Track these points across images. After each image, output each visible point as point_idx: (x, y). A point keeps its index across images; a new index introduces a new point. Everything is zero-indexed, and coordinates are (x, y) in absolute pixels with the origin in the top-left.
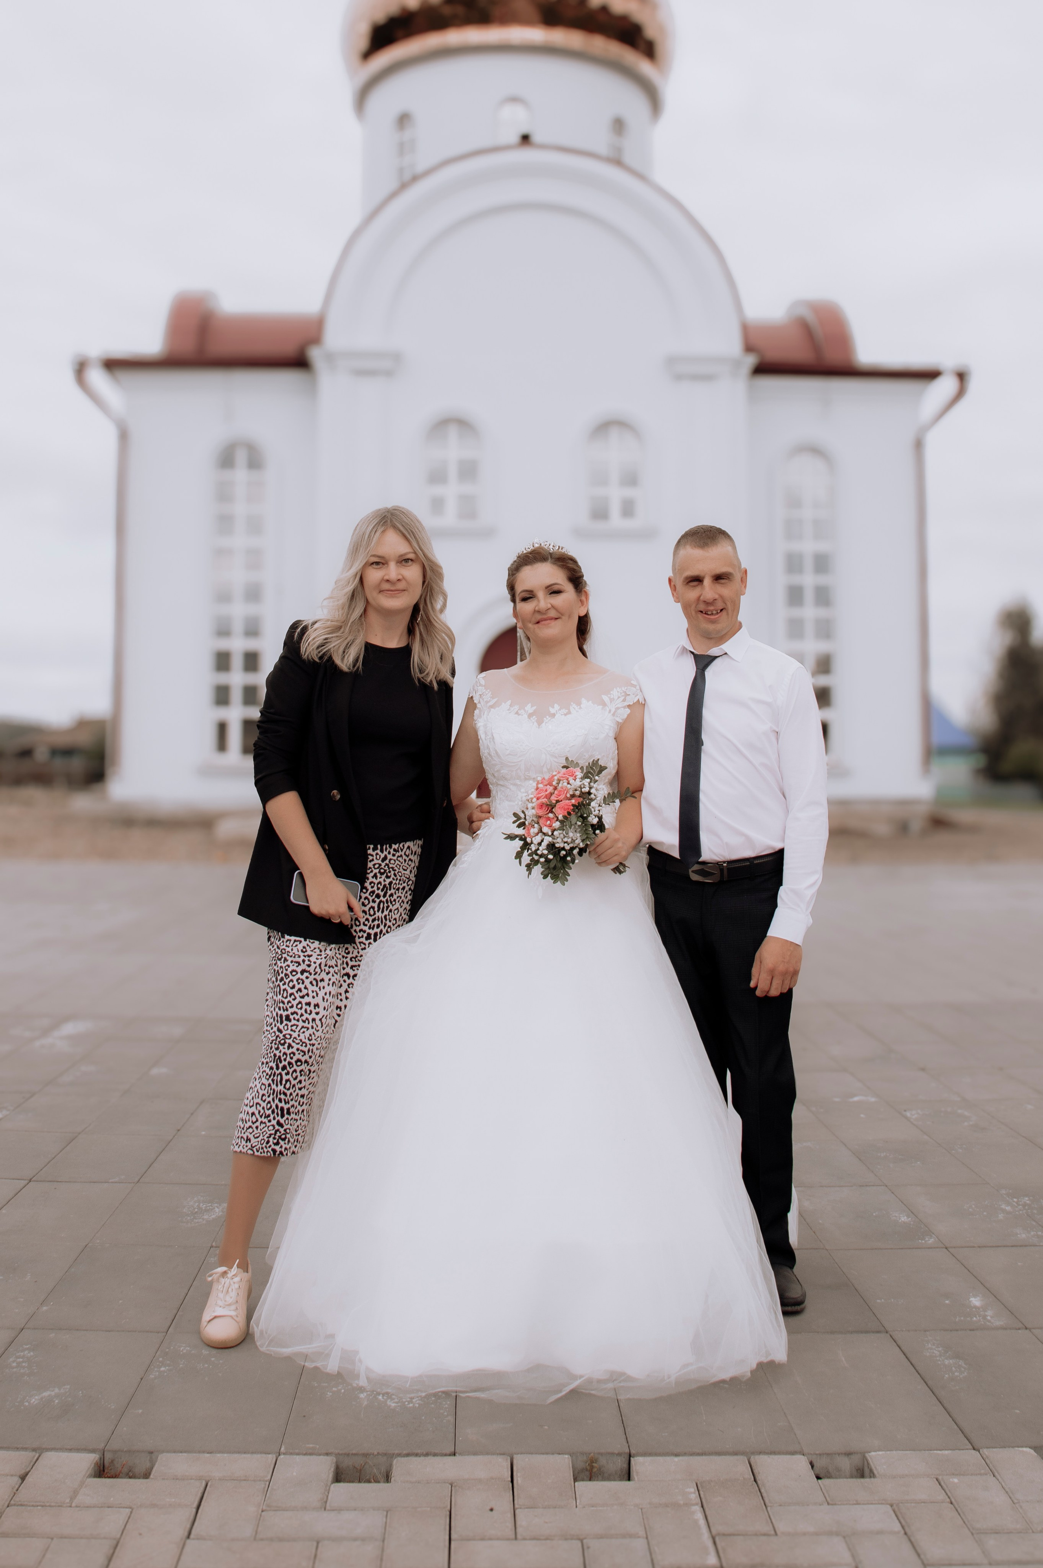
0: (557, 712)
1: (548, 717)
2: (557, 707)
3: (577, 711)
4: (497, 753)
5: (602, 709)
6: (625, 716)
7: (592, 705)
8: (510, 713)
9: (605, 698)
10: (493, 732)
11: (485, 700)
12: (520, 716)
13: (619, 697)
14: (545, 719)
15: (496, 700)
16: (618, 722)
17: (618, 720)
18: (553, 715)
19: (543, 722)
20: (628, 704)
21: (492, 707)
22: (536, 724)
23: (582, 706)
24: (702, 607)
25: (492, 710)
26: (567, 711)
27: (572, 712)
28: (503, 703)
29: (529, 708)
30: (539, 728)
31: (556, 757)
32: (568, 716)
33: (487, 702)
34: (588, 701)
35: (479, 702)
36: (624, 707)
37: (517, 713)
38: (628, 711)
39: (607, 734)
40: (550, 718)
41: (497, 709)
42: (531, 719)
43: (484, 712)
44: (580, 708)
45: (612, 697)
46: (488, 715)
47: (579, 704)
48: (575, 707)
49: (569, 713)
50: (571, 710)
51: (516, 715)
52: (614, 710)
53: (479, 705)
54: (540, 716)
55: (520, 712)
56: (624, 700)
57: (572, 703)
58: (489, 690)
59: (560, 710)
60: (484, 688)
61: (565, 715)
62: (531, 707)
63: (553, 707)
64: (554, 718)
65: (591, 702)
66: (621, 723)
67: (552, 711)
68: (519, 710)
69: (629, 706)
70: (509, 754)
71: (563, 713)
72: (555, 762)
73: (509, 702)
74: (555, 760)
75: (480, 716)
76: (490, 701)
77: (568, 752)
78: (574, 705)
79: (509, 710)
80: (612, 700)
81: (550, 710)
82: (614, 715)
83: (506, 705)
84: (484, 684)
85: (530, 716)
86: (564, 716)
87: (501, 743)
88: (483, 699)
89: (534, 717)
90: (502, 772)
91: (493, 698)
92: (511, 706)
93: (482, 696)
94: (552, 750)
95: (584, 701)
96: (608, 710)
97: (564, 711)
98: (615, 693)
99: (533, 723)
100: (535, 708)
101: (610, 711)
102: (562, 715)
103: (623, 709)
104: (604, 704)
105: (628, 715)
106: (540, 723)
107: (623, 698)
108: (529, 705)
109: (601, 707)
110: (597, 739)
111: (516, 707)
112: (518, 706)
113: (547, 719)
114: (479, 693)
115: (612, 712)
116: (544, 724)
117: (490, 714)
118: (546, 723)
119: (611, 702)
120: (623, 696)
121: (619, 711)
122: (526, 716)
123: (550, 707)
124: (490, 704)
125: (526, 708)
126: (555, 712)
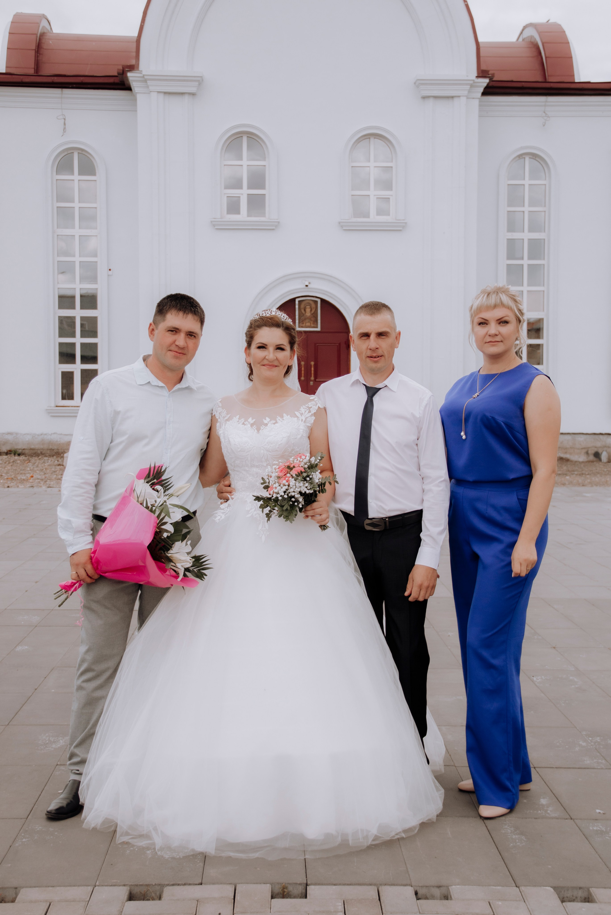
0: (268, 422)
1: (263, 426)
2: (268, 419)
3: (281, 421)
5: (297, 419)
6: (313, 421)
7: (290, 418)
8: (239, 423)
9: (298, 413)
10: (229, 437)
11: (223, 416)
12: (246, 426)
14: (261, 427)
15: (229, 415)
16: (308, 426)
17: (308, 425)
18: (266, 425)
19: (260, 429)
20: (313, 413)
21: (227, 420)
22: (256, 431)
23: (284, 418)
24: (369, 353)
25: (227, 422)
26: (275, 421)
27: (278, 422)
28: (234, 417)
30: (258, 433)
31: (270, 452)
32: (276, 424)
33: (224, 417)
34: (287, 416)
35: (219, 418)
37: (243, 424)
38: (313, 418)
39: (302, 435)
40: (264, 426)
41: (231, 421)
42: (253, 427)
43: (223, 424)
44: (283, 420)
46: (225, 426)
47: (282, 417)
49: (276, 422)
50: (277, 421)
52: (304, 419)
53: (219, 420)
54: (258, 426)
55: (246, 423)
56: (310, 412)
57: (278, 416)
58: (224, 409)
59: (270, 421)
60: (221, 408)
61: (274, 424)
62: (252, 420)
63: (266, 419)
64: (267, 426)
65: (289, 416)
66: (310, 426)
67: (265, 422)
68: (244, 421)
70: (240, 451)
71: (272, 423)
72: (270, 454)
73: (238, 417)
74: (270, 453)
75: (220, 427)
76: (226, 416)
77: (278, 448)
78: (279, 418)
79: (238, 422)
80: (302, 414)
81: (264, 422)
82: (305, 422)
83: (236, 419)
84: (221, 406)
85: (252, 425)
86: (273, 425)
87: (234, 444)
88: (221, 416)
89: (255, 426)
90: (236, 462)
91: (227, 414)
92: (239, 419)
93: (221, 414)
94: (267, 447)
95: (284, 415)
96: (301, 419)
97: (274, 422)
98: (304, 409)
99: (254, 430)
100: (254, 420)
102: (272, 424)
103: (310, 417)
104: (298, 417)
105: (314, 421)
106: (258, 430)
107: (308, 411)
109: (296, 418)
110: (296, 438)
112: (244, 419)
113: (263, 427)
114: (218, 412)
115: (303, 421)
116: (261, 431)
117: (226, 425)
118: (262, 429)
119: (301, 416)
120: (308, 409)
121: (308, 419)
122: (249, 425)
123: (264, 419)
124: (226, 418)
125: (249, 420)
126: (267, 422)
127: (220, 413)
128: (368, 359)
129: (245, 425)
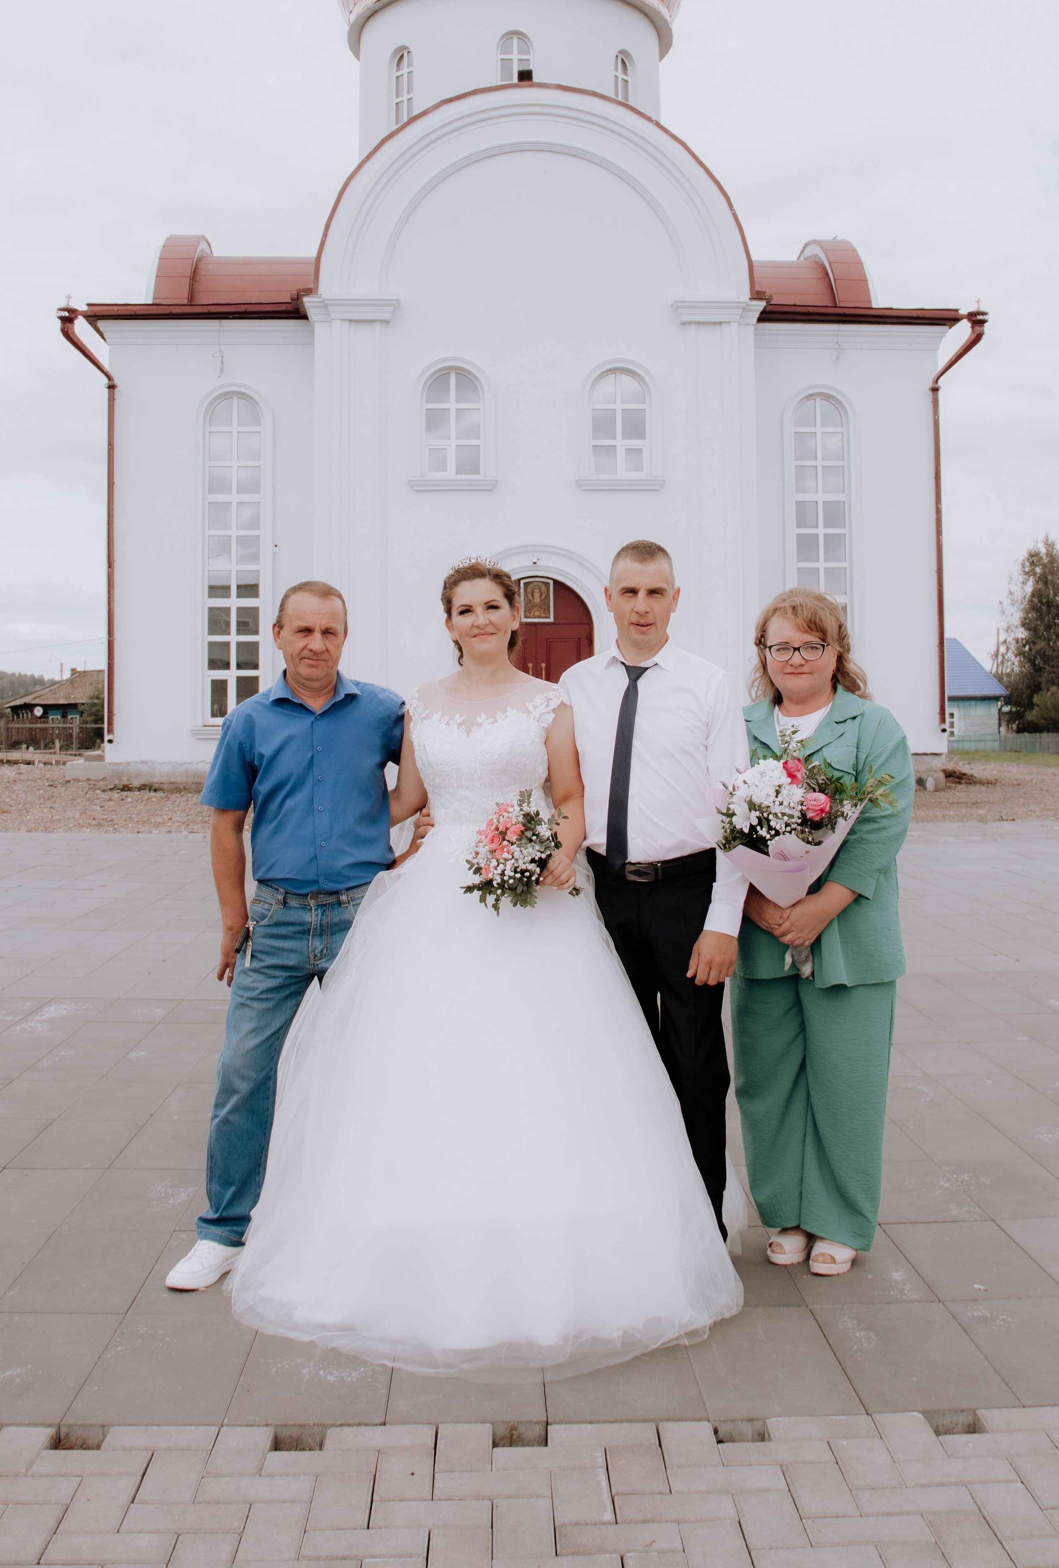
0: (484, 721)
1: (475, 726)
2: (483, 716)
3: (503, 720)
5: (527, 716)
6: (551, 720)
7: (518, 712)
8: (441, 723)
9: (529, 706)
10: (425, 743)
11: (419, 712)
12: (451, 727)
13: (542, 704)
14: (473, 728)
15: (428, 711)
16: (545, 727)
18: (481, 725)
19: (471, 731)
20: (552, 708)
21: (424, 718)
22: (465, 734)
23: (507, 714)
24: (635, 618)
25: (425, 721)
26: (494, 719)
28: (435, 714)
29: (458, 719)
30: (468, 738)
31: (485, 765)
32: (494, 724)
33: (420, 714)
34: (511, 710)
35: (414, 715)
36: (549, 712)
37: (447, 724)
38: (553, 715)
39: (534, 740)
40: (478, 727)
41: (429, 720)
42: (461, 728)
43: (418, 724)
44: (506, 716)
45: (535, 704)
46: (421, 726)
47: (505, 712)
48: (501, 715)
49: (496, 721)
50: (497, 719)
51: (447, 726)
52: (538, 716)
53: (413, 719)
54: (468, 726)
55: (450, 722)
56: (547, 706)
57: (498, 712)
58: (421, 703)
59: (487, 719)
60: (417, 700)
61: (492, 723)
62: (460, 717)
63: (480, 717)
64: (481, 727)
65: (515, 710)
66: (547, 728)
67: (480, 720)
68: (449, 720)
69: (554, 710)
70: (441, 764)
71: (490, 722)
72: (484, 769)
73: (440, 713)
74: (485, 767)
75: (414, 729)
76: (423, 712)
77: (496, 759)
78: (500, 714)
79: (440, 721)
80: (535, 707)
81: (478, 720)
82: (538, 721)
83: (437, 717)
84: (417, 697)
85: (459, 725)
86: (490, 725)
87: (434, 754)
88: (417, 712)
89: (463, 727)
90: (437, 780)
91: (425, 709)
92: (441, 716)
94: (481, 758)
95: (509, 708)
96: (533, 716)
97: (492, 720)
98: (538, 700)
99: (463, 733)
100: (464, 717)
101: (534, 719)
103: (547, 714)
104: (529, 712)
105: (554, 720)
106: (468, 732)
107: (546, 703)
109: (526, 714)
110: (523, 745)
111: (446, 718)
112: (448, 717)
113: (475, 728)
114: (413, 706)
115: (536, 719)
116: (472, 734)
118: (474, 732)
119: (535, 709)
120: (546, 701)
121: (544, 717)
122: (456, 726)
123: (477, 717)
124: (423, 716)
125: (455, 718)
126: (482, 722)
127: (415, 708)
128: (632, 627)
129: (449, 725)
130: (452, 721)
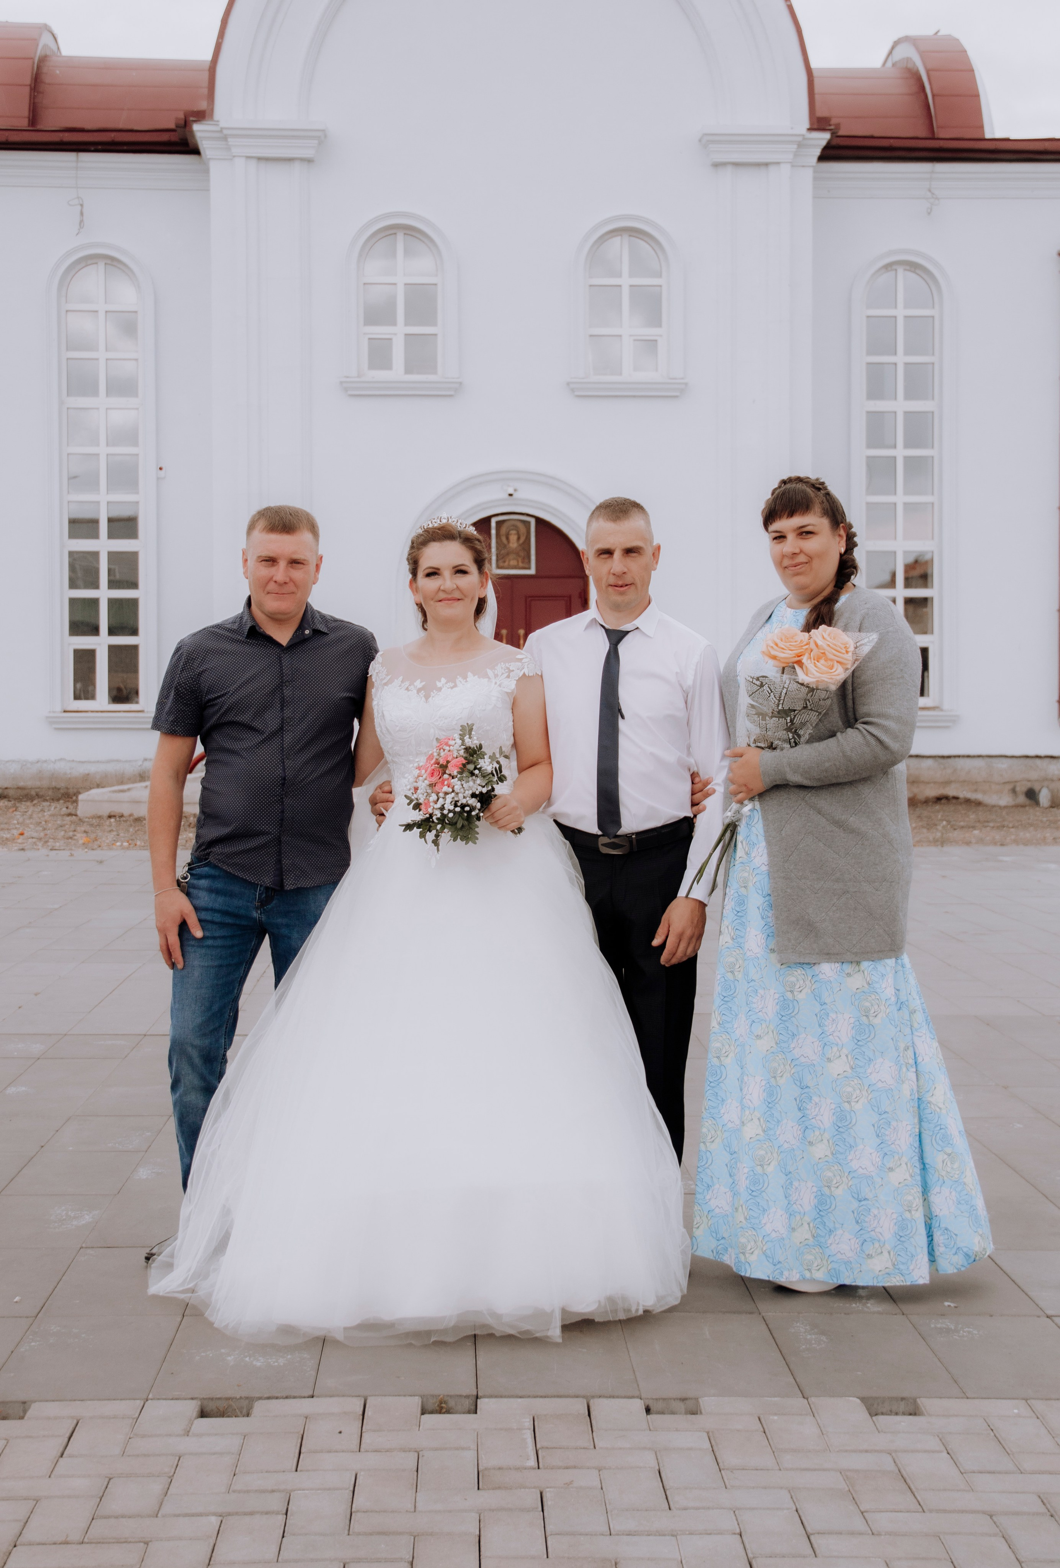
0: (443, 684)
1: (434, 691)
2: (443, 680)
3: (463, 684)
4: (388, 730)
5: (489, 682)
7: (478, 678)
8: (401, 689)
9: (490, 672)
10: (385, 709)
11: (381, 677)
12: (410, 692)
13: (503, 674)
14: (432, 693)
15: (389, 677)
17: (505, 691)
18: (440, 689)
19: (430, 696)
21: (386, 684)
22: (423, 699)
23: (468, 679)
24: (612, 582)
25: (385, 687)
26: (454, 684)
27: (458, 685)
28: (396, 680)
29: (418, 684)
32: (454, 689)
33: (382, 680)
34: (474, 676)
35: (376, 680)
37: (407, 689)
39: (496, 706)
40: (437, 692)
41: (390, 685)
42: (420, 694)
43: (379, 690)
44: (466, 681)
46: (384, 692)
47: (465, 677)
48: (462, 680)
49: (455, 686)
50: (457, 683)
51: (407, 691)
52: (499, 682)
53: (375, 684)
54: (427, 692)
56: (509, 676)
57: (458, 676)
58: (384, 668)
59: (446, 683)
61: (452, 688)
62: (421, 682)
63: (440, 681)
64: (441, 692)
65: (477, 676)
66: (511, 693)
67: (439, 684)
68: (410, 685)
71: (449, 687)
73: (401, 678)
75: (376, 695)
76: (384, 678)
78: (460, 679)
79: (400, 686)
80: (496, 673)
83: (397, 682)
85: (419, 691)
86: (450, 689)
88: (379, 677)
89: (423, 692)
91: (387, 675)
92: (402, 682)
94: (440, 726)
95: (470, 675)
96: (496, 683)
97: (451, 684)
98: (499, 668)
99: (421, 698)
100: (424, 683)
101: (498, 685)
106: (427, 697)
107: (507, 673)
108: (418, 681)
109: (488, 679)
111: (407, 683)
113: (434, 693)
115: (500, 685)
116: (430, 699)
118: (433, 697)
121: (507, 684)
122: (415, 691)
123: (437, 682)
124: (384, 681)
125: (415, 684)
126: (441, 685)
127: (377, 673)
128: (610, 589)
130: (412, 687)
